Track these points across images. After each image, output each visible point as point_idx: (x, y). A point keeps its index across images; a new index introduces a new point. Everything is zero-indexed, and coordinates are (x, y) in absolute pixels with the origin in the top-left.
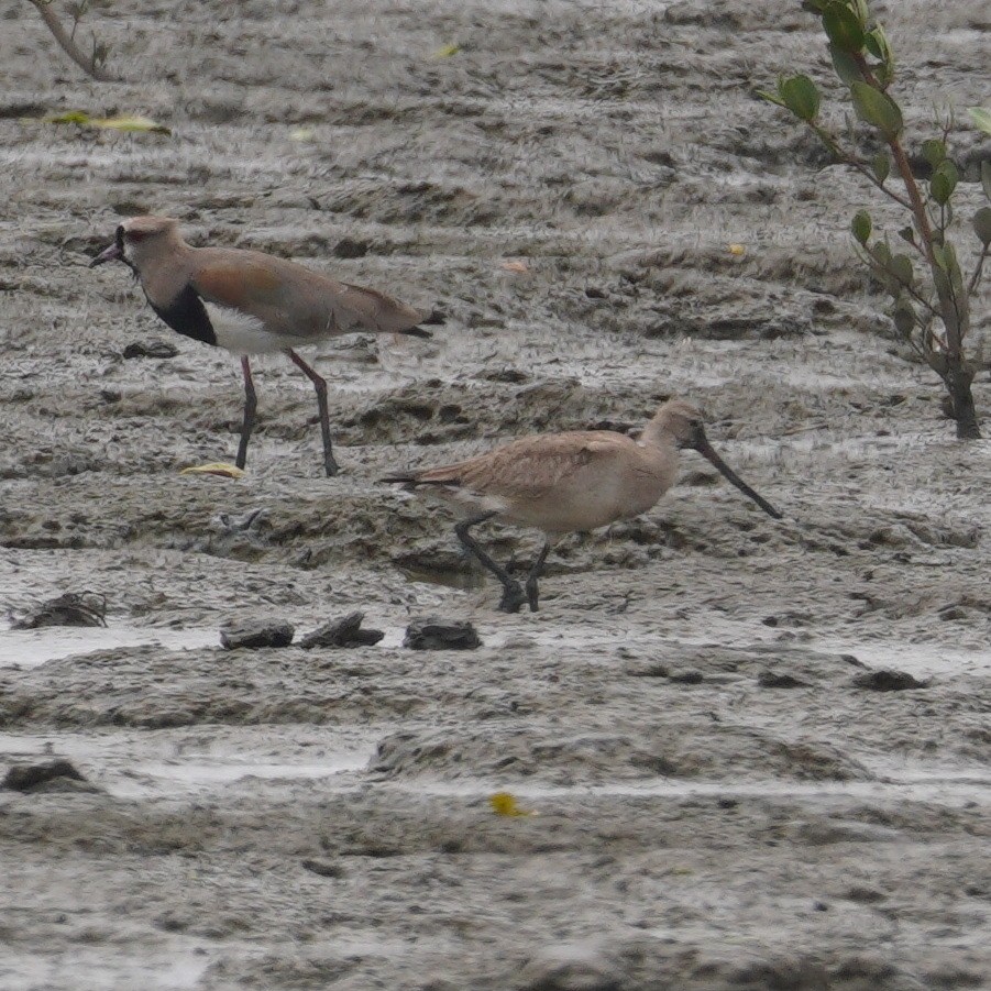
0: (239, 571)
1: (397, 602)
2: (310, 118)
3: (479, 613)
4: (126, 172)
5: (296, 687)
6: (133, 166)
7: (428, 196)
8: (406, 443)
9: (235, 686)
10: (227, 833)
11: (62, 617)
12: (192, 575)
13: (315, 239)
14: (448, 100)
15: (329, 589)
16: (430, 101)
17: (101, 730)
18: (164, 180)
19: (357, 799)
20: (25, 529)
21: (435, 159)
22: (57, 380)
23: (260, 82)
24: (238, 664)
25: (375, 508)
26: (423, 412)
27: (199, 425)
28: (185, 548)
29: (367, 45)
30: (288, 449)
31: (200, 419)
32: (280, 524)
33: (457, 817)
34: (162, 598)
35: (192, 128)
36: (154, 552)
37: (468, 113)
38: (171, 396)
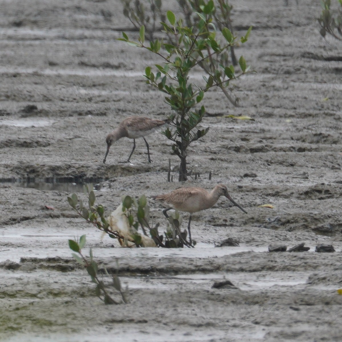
0: (273, 232)
1: (313, 240)
2: (291, 116)
3: (334, 242)
4: (244, 130)
5: (287, 262)
6: (246, 128)
7: (321, 136)
8: (315, 199)
9: (272, 261)
10: (270, 299)
11: (228, 244)
12: (261, 233)
13: (292, 147)
14: (326, 112)
15: (296, 237)
16: (322, 112)
17: (238, 273)
18: (253, 132)
19: (303, 290)
20: (218, 221)
21: (323, 127)
22: (227, 183)
23: (278, 107)
24: (273, 256)
25: (308, 216)
26: (320, 192)
27: (263, 194)
28: (259, 227)
29: (305, 98)
30: (286, 201)
31: (263, 193)
32: (283, 220)
33: (329, 295)
34: (253, 239)
35: (260, 119)
36: (251, 228)
37: (331, 115)
38: (255, 187)
